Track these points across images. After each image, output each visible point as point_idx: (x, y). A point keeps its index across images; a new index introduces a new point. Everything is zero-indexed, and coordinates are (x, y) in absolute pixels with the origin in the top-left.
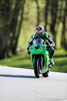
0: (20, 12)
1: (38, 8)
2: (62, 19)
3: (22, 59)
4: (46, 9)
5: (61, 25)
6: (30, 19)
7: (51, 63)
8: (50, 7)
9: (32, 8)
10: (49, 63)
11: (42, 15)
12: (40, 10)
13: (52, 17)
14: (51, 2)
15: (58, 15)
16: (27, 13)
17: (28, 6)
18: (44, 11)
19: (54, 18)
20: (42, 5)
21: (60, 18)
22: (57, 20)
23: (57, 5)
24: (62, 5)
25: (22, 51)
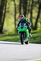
0: (4, 8)
4: (20, 5)
6: (11, 12)
7: (30, 36)
8: (22, 4)
9: (11, 5)
10: (29, 36)
12: (16, 6)
13: (24, 10)
14: (23, 1)
15: (28, 9)
17: (9, 4)
18: (19, 7)
19: (25, 11)
20: (17, 3)
21: (29, 10)
22: (27, 12)
24: (30, 3)
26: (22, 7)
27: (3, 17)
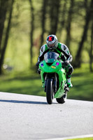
0: (8, 15)
1: (32, 9)
2: (66, 24)
3: (10, 80)
4: (44, 11)
5: (64, 33)
6: (22, 25)
8: (48, 8)
9: (24, 9)
10: (66, 85)
11: (37, 18)
12: (35, 12)
13: (51, 21)
15: (60, 19)
16: (17, 17)
18: (41, 14)
20: (38, 6)
21: (63, 23)
22: (59, 26)
23: (58, 6)
24: (65, 5)
25: (10, 68)
26: (48, 16)
27: (4, 37)
